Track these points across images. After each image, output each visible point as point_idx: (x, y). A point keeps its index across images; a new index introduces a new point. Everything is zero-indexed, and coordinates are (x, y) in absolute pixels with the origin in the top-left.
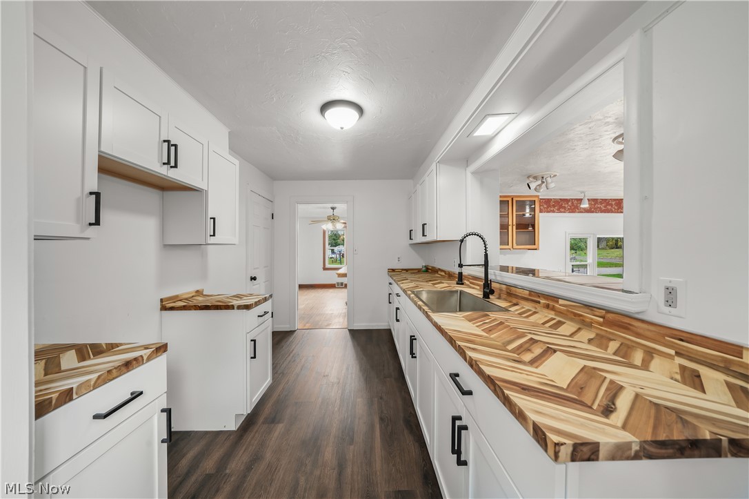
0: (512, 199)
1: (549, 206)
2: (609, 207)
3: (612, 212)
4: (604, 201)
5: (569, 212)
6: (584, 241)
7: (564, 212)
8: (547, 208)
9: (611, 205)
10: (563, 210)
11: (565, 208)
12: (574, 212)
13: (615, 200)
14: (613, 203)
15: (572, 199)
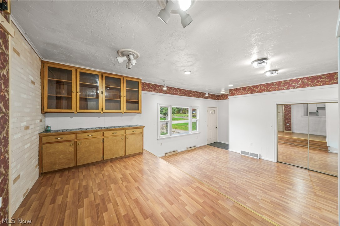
0: (124, 78)
1: (149, 88)
2: (177, 92)
3: (178, 95)
4: (175, 89)
5: (159, 93)
6: (167, 109)
7: (157, 92)
8: (148, 89)
9: (178, 91)
10: (156, 91)
11: (157, 90)
12: (162, 93)
13: (179, 89)
14: (179, 90)
15: (161, 86)
